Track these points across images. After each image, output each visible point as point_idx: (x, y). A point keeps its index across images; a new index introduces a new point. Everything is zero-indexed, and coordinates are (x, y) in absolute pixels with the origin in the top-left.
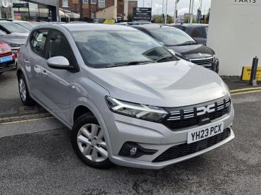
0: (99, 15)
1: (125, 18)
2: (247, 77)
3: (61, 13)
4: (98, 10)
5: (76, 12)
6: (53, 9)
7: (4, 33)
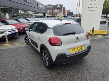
0: (58, 15)
1: (66, 16)
2: (91, 33)
3: (47, 15)
4: (57, 13)
5: (51, 14)
6: (44, 14)
7: (28, 21)
